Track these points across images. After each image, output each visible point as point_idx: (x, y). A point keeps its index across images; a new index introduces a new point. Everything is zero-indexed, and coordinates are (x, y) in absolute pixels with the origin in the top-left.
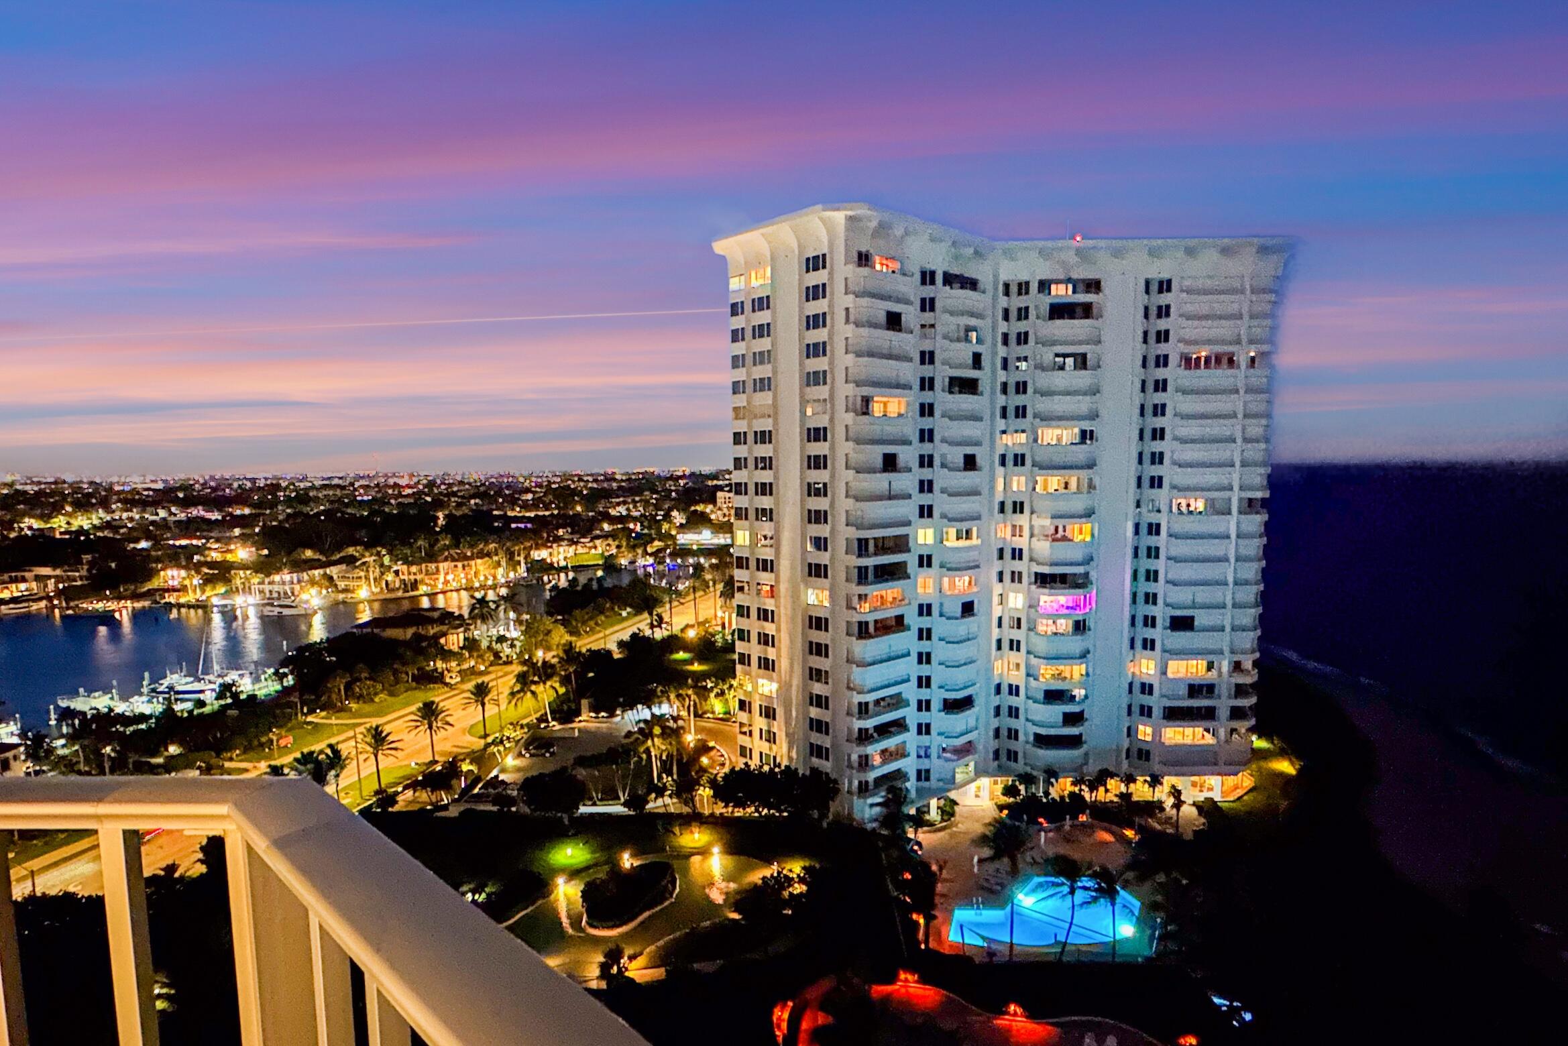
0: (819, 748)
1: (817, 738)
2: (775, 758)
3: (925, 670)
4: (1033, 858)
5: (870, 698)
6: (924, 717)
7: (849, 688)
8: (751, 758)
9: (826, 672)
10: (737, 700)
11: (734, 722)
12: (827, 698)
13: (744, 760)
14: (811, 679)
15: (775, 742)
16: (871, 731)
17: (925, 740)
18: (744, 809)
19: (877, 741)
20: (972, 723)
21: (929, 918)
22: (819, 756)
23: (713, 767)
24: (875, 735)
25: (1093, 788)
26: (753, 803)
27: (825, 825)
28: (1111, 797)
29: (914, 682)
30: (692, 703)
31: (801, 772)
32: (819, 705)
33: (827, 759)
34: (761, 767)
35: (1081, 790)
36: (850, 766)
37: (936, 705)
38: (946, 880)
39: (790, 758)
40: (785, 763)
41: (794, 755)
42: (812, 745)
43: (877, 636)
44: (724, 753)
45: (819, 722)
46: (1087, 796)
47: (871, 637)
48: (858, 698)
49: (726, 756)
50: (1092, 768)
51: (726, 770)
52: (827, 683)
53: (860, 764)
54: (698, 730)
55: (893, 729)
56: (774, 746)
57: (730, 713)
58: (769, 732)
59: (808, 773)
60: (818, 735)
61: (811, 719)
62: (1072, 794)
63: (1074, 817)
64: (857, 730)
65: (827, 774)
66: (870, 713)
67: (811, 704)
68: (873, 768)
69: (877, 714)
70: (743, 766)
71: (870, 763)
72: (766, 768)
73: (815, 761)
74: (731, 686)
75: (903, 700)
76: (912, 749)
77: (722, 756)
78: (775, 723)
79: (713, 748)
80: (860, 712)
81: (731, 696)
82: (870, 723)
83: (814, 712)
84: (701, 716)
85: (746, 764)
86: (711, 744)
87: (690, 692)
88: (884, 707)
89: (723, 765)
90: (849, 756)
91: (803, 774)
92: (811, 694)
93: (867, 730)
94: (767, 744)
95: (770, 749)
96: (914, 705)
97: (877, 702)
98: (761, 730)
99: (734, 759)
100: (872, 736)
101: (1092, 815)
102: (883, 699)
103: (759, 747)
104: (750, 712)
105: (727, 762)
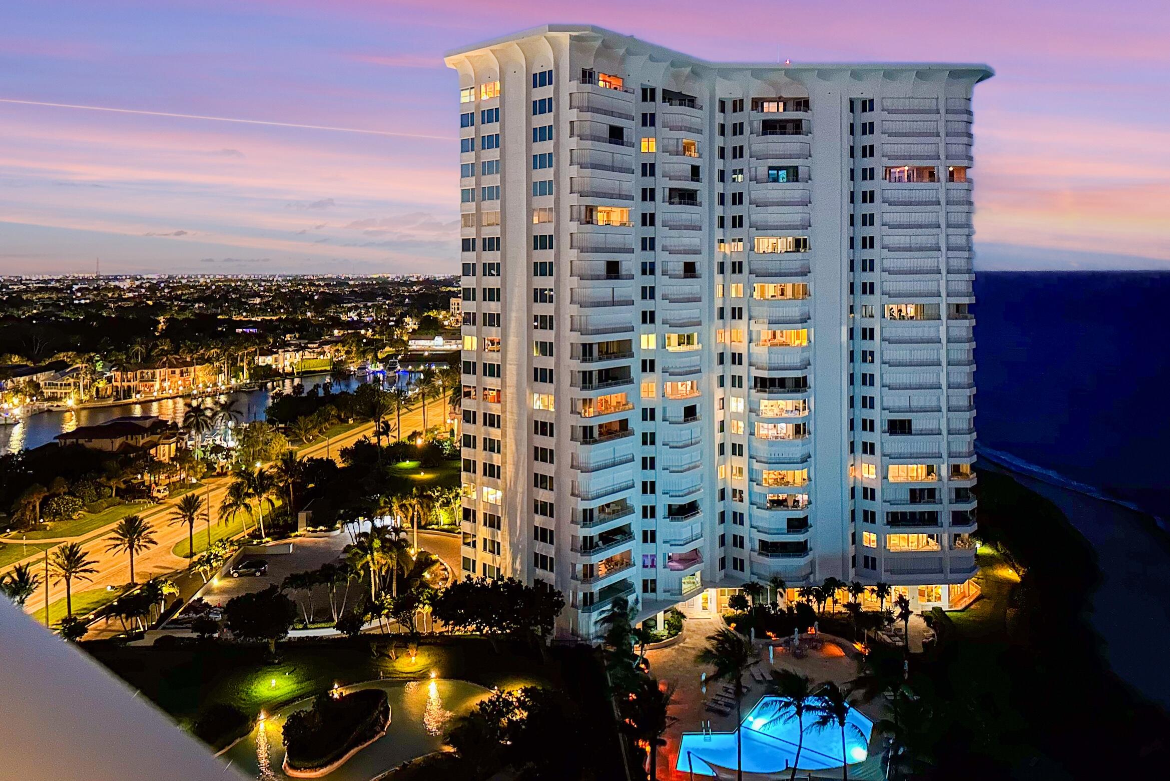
0: (544, 558)
1: (541, 548)
2: (498, 570)
3: (650, 476)
4: (762, 675)
5: (595, 504)
6: (650, 524)
7: (573, 494)
8: (474, 571)
9: (551, 478)
10: (461, 509)
11: (459, 533)
12: (551, 505)
13: (467, 573)
14: (536, 485)
15: (499, 553)
16: (596, 539)
17: (650, 548)
18: (465, 627)
19: (601, 550)
20: (697, 530)
21: (655, 743)
22: (544, 567)
23: (435, 583)
24: (600, 543)
25: (820, 598)
26: (474, 620)
27: (548, 642)
28: (839, 608)
29: (639, 487)
30: (416, 513)
31: (524, 584)
32: (544, 513)
33: (552, 570)
34: (483, 580)
35: (808, 600)
36: (574, 577)
37: (661, 511)
38: (675, 702)
39: (514, 570)
40: (509, 574)
41: (518, 566)
42: (536, 555)
43: (601, 441)
44: (447, 566)
45: (544, 531)
46: (815, 607)
47: (595, 442)
48: (582, 505)
49: (449, 570)
50: (819, 577)
51: (449, 585)
52: (551, 489)
53: (585, 575)
54: (421, 542)
55: (618, 537)
56: (498, 558)
57: (455, 524)
58: (493, 542)
59: (532, 585)
60: (542, 544)
61: (536, 528)
62: (799, 605)
63: (803, 630)
64: (581, 539)
65: (551, 586)
66: (595, 519)
67: (536, 512)
68: (598, 579)
69: (603, 521)
70: (465, 580)
71: (595, 574)
72: (489, 581)
73: (540, 573)
74: (457, 495)
75: (627, 507)
76: (637, 558)
77: (445, 569)
78: (499, 532)
79: (438, 561)
80: (585, 519)
81: (457, 505)
82: (594, 531)
83: (539, 520)
84: (424, 527)
85: (468, 577)
86: (434, 557)
87: (414, 502)
88: (609, 514)
89: (446, 579)
90: (574, 566)
91: (526, 587)
92: (536, 501)
93: (592, 538)
94: (490, 555)
95: (494, 560)
96: (639, 511)
97: (602, 509)
98: (485, 540)
99: (457, 574)
100: (597, 545)
101: (821, 629)
102: (608, 505)
103: (482, 558)
104: (474, 521)
105: (451, 576)
